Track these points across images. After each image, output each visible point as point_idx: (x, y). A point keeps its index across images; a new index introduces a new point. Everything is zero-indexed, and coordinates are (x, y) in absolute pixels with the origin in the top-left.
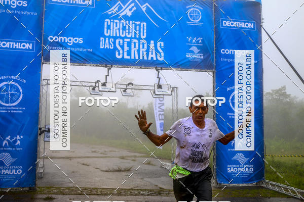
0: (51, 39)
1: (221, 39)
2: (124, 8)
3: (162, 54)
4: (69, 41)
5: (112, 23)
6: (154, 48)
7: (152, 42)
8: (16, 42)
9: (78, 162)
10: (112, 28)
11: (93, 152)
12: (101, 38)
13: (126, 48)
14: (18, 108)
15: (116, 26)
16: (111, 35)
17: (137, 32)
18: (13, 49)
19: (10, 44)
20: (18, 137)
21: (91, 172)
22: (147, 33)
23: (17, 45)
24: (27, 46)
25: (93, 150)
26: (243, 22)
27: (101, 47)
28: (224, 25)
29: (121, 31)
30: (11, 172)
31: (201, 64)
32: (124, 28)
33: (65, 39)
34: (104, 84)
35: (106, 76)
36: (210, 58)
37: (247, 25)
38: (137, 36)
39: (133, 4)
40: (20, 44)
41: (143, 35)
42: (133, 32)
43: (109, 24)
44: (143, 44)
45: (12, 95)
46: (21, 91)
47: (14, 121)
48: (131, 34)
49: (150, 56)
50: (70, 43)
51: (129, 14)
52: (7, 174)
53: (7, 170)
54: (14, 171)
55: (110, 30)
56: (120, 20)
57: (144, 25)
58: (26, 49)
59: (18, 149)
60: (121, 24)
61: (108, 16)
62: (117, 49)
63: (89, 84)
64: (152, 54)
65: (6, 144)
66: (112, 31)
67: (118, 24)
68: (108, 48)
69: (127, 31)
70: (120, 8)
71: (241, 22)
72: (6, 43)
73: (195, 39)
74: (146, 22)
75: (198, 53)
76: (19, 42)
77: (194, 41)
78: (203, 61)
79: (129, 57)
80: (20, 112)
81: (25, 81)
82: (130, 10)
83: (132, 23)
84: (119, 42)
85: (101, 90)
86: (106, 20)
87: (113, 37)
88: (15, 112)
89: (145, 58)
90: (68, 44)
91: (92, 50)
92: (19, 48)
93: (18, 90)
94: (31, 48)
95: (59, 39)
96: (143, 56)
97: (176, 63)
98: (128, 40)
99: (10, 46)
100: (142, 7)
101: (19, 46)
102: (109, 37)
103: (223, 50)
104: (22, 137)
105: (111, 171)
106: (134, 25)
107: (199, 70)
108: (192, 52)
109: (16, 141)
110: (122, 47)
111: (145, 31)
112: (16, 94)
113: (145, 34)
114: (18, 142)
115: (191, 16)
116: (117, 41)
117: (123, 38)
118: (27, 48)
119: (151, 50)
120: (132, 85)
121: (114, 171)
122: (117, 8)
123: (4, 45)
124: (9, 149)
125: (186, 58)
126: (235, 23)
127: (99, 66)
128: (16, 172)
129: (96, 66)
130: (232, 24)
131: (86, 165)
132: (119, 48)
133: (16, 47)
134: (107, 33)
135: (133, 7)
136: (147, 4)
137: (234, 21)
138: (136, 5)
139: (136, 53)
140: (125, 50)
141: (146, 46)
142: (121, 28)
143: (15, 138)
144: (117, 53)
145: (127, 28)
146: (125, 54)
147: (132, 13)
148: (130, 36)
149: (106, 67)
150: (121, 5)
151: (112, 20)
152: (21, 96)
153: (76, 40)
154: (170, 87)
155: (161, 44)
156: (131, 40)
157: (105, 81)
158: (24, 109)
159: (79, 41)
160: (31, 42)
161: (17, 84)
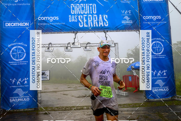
0: (40, 18)
1: (143, 10)
3: (107, 22)
5: (75, 6)
6: (102, 19)
7: (100, 15)
8: (19, 22)
9: (61, 94)
10: (75, 9)
11: (69, 88)
12: (70, 16)
13: (85, 21)
14: (23, 62)
15: (78, 8)
16: (75, 13)
17: (91, 10)
18: (18, 26)
19: (16, 24)
20: (25, 79)
21: (69, 98)
22: (96, 10)
23: (20, 24)
25: (69, 86)
27: (70, 21)
28: (144, 1)
29: (81, 10)
30: (23, 100)
31: (131, 27)
32: (83, 9)
33: (48, 18)
34: (73, 44)
35: (74, 38)
36: (137, 22)
38: (91, 13)
41: (95, 12)
42: (89, 10)
43: (73, 7)
44: (95, 17)
45: (20, 54)
46: (25, 51)
47: (22, 70)
48: (87, 11)
49: (100, 24)
50: (51, 20)
52: (21, 101)
53: (21, 99)
54: (25, 99)
57: (94, 5)
59: (26, 86)
60: (81, 6)
61: (72, 2)
62: (80, 22)
63: (64, 45)
64: (101, 23)
65: (19, 83)
66: (75, 11)
67: (79, 6)
69: (85, 10)
72: (13, 23)
73: (127, 11)
74: (95, 4)
75: (129, 20)
76: (21, 22)
77: (126, 13)
78: (132, 25)
79: (87, 26)
80: (25, 64)
81: (26, 45)
83: (87, 5)
84: (81, 17)
85: (72, 47)
86: (72, 5)
88: (22, 64)
89: (97, 26)
91: (64, 24)
92: (22, 26)
93: (23, 51)
94: (28, 25)
95: (44, 18)
96: (96, 24)
97: (116, 27)
98: (86, 15)
99: (16, 25)
101: (21, 24)
102: (74, 15)
103: (144, 17)
105: (81, 97)
106: (88, 6)
107: (130, 30)
108: (125, 20)
109: (24, 81)
111: (96, 9)
112: (22, 53)
113: (96, 11)
114: (26, 82)
116: (79, 17)
117: (82, 15)
118: (26, 25)
119: (100, 20)
120: (90, 44)
121: (83, 97)
123: (13, 24)
124: (21, 86)
125: (122, 24)
127: (69, 33)
128: (26, 100)
129: (68, 33)
131: (66, 95)
133: (19, 25)
134: (73, 12)
139: (91, 23)
140: (84, 22)
141: (97, 18)
142: (81, 9)
143: (24, 80)
144: (80, 24)
145: (85, 8)
148: (87, 13)
149: (74, 33)
151: (75, 4)
152: (25, 54)
153: (54, 18)
154: (113, 42)
155: (106, 16)
156: (87, 15)
157: (74, 42)
158: (27, 62)
159: (56, 18)
160: (28, 22)
161: (22, 48)
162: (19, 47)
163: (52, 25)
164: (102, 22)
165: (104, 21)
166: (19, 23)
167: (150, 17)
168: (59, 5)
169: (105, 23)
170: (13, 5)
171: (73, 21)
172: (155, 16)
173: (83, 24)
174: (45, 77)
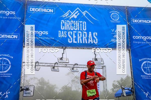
1: (132, 30)
2: (72, 13)
3: (97, 40)
4: (39, 33)
5: (65, 22)
6: (91, 36)
7: (90, 33)
12: (59, 31)
13: (74, 37)
14: (7, 74)
15: (68, 24)
16: (65, 29)
17: (81, 27)
18: (6, 38)
19: (4, 36)
20: (7, 93)
24: (15, 36)
26: (145, 20)
27: (59, 36)
28: (133, 22)
29: (71, 27)
32: (73, 25)
33: (37, 32)
34: (61, 59)
35: (63, 54)
37: (148, 21)
38: (81, 30)
39: (77, 12)
40: (10, 35)
41: (85, 29)
43: (64, 23)
45: (4, 66)
46: (10, 63)
47: (5, 82)
48: (77, 28)
49: (89, 41)
50: (41, 34)
51: (76, 17)
55: (65, 26)
56: (70, 20)
57: (84, 23)
58: (14, 39)
60: (71, 23)
61: (63, 19)
63: (51, 65)
64: (90, 40)
66: (65, 27)
68: (63, 37)
69: (75, 27)
70: (70, 14)
71: (144, 20)
72: (2, 35)
74: (85, 21)
76: (9, 34)
79: (76, 42)
80: (9, 76)
81: (12, 58)
82: (76, 15)
83: (78, 22)
84: (70, 33)
86: (62, 21)
87: (66, 30)
88: (5, 76)
89: (86, 42)
90: (39, 35)
91: (53, 38)
93: (8, 63)
94: (17, 38)
96: (85, 41)
97: (106, 45)
100: (83, 13)
101: (9, 37)
102: (64, 30)
103: (134, 36)
104: (9, 92)
106: (78, 23)
109: (5, 95)
110: (72, 36)
111: (86, 26)
112: (7, 65)
113: (86, 28)
114: (7, 96)
115: (113, 17)
116: (69, 33)
117: (72, 31)
119: (89, 37)
120: (77, 65)
122: (68, 14)
125: (111, 42)
126: (140, 20)
130: (139, 21)
132: (70, 37)
134: (63, 28)
135: (77, 13)
136: (86, 11)
137: (140, 19)
138: (79, 12)
139: (81, 39)
140: (74, 38)
141: (86, 34)
142: (71, 25)
143: (5, 93)
144: (69, 40)
145: (75, 25)
146: (74, 40)
147: (77, 16)
148: (76, 29)
149: (62, 48)
150: (70, 12)
151: (65, 21)
152: (10, 66)
153: (44, 33)
154: (102, 59)
155: (95, 34)
156: (77, 32)
157: (62, 57)
158: (12, 74)
159: (46, 33)
160: (17, 35)
161: (7, 59)
162: (5, 58)
163: (40, 39)
164: (92, 39)
165: (93, 38)
166: (7, 35)
167: (140, 37)
168: (50, 21)
169: (94, 41)
170: (4, 18)
171: (63, 36)
172: (145, 37)
173: (73, 40)
174: (28, 93)
